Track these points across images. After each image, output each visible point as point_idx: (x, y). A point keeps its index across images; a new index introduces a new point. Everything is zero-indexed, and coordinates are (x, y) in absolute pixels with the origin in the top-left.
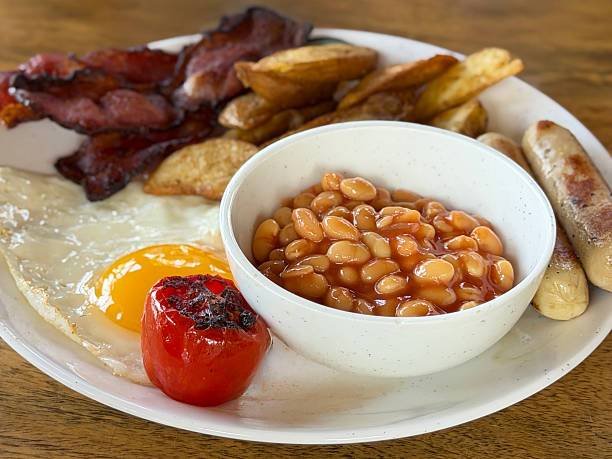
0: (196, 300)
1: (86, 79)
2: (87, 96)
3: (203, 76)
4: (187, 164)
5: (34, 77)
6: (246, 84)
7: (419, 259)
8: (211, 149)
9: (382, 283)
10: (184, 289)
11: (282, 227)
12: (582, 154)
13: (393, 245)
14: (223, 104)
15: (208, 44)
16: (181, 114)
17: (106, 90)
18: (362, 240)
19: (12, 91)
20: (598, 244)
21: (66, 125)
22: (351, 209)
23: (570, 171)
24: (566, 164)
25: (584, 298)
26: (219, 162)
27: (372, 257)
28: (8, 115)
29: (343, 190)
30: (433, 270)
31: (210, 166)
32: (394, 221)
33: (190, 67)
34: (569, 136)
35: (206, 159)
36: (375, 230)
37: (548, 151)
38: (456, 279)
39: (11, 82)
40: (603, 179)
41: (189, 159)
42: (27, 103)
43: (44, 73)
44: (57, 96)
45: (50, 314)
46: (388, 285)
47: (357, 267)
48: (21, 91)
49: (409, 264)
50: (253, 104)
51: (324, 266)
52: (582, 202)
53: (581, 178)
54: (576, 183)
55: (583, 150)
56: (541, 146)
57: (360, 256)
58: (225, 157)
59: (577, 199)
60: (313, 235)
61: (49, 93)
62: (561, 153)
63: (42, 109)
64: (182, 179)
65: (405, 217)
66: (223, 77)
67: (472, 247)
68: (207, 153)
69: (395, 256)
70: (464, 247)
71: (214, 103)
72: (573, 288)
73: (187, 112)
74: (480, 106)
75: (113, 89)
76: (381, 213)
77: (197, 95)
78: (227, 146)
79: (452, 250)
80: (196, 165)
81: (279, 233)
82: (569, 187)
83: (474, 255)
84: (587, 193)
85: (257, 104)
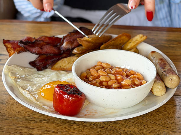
0: (67, 89)
1: (38, 42)
2: (38, 47)
3: (68, 42)
4: (63, 63)
5: (25, 41)
6: (80, 44)
7: (122, 80)
8: (69, 59)
9: (113, 85)
10: (64, 87)
11: (87, 74)
12: (163, 58)
13: (116, 77)
14: (73, 49)
15: (70, 35)
16: (62, 52)
17: (43, 45)
18: (108, 76)
19: (19, 44)
20: (167, 76)
21: (32, 53)
22: (105, 69)
23: (160, 62)
24: (159, 60)
25: (164, 90)
26: (71, 62)
27: (111, 79)
28: (18, 50)
29: (103, 65)
30: (126, 82)
31: (69, 63)
32: (116, 71)
33: (65, 40)
34: (159, 54)
35: (68, 62)
36: (111, 73)
37: (154, 58)
38: (132, 84)
39: (19, 42)
40: (168, 63)
41: (63, 62)
42: (23, 46)
43: (27, 41)
44: (30, 46)
45: (29, 96)
46: (115, 85)
47: (107, 82)
48: (21, 44)
49: (120, 81)
50: (81, 48)
51: (99, 81)
52: (163, 68)
53: (163, 63)
54: (162, 64)
55: (163, 57)
56: (152, 57)
57: (108, 79)
58: (73, 60)
59: (162, 67)
60: (96, 75)
61: (28, 45)
62: (158, 58)
63: (26, 48)
64: (61, 66)
65: (119, 70)
66: (73, 42)
67: (136, 78)
68: (68, 60)
69: (116, 79)
70: (134, 77)
71: (71, 49)
72: (162, 87)
73: (63, 51)
74: (137, 48)
75: (44, 45)
76: (113, 70)
77: (66, 47)
78: (73, 58)
79: (131, 78)
80: (65, 63)
81: (87, 75)
82: (160, 65)
83: (136, 79)
84: (164, 66)
85: (82, 48)
